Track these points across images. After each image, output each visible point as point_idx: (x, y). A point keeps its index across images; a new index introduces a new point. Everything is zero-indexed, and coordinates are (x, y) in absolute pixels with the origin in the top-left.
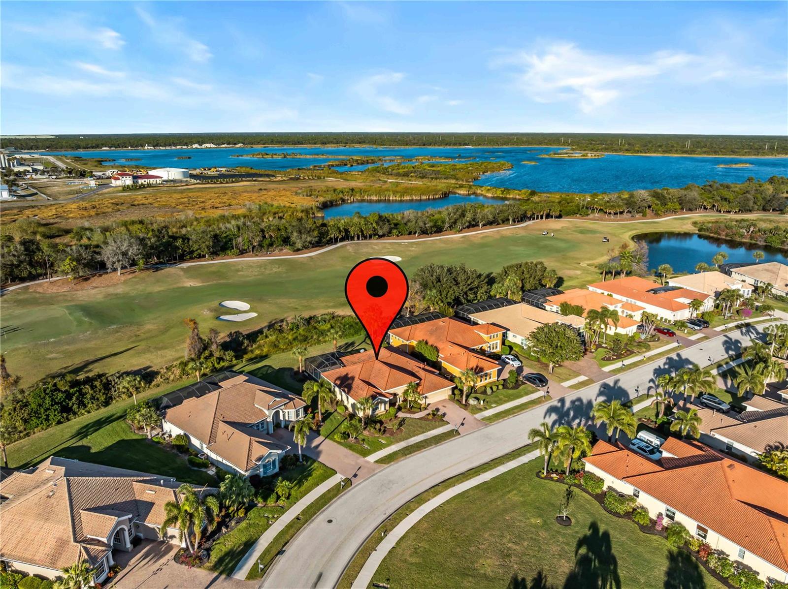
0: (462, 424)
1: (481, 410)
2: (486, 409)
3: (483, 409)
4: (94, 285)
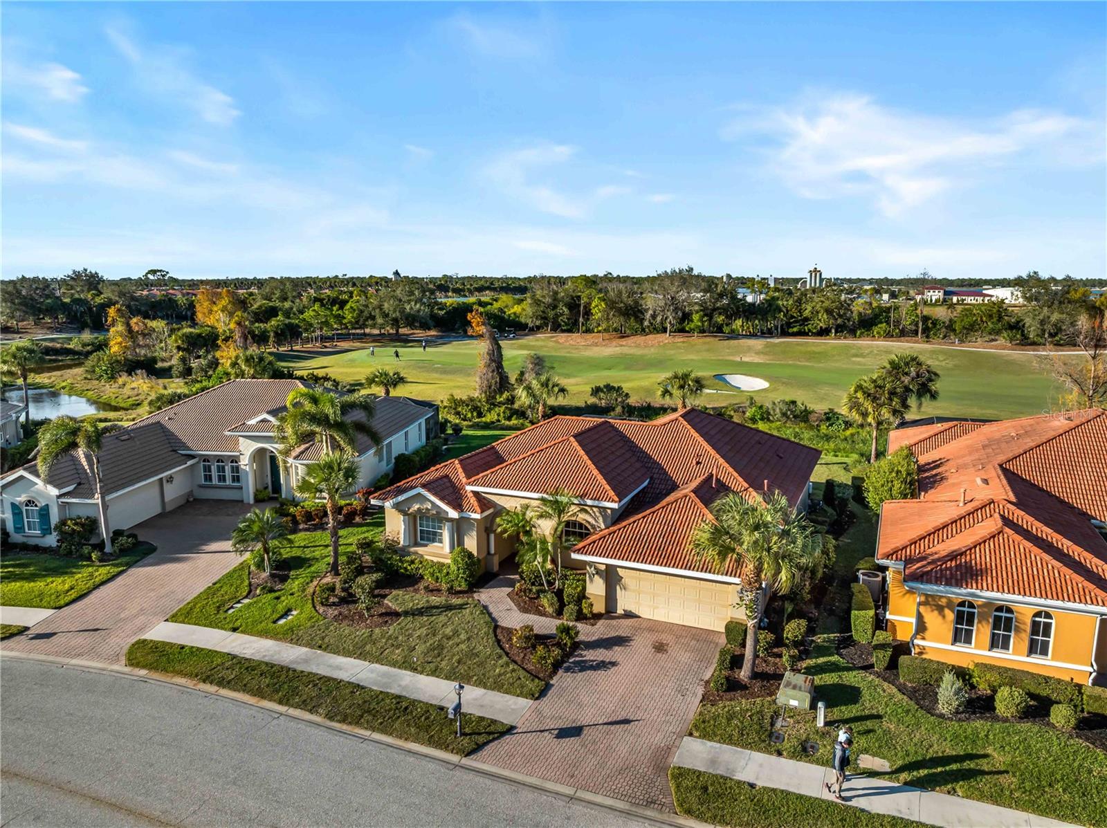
0: (570, 732)
1: (768, 741)
2: (806, 751)
4: (624, 343)
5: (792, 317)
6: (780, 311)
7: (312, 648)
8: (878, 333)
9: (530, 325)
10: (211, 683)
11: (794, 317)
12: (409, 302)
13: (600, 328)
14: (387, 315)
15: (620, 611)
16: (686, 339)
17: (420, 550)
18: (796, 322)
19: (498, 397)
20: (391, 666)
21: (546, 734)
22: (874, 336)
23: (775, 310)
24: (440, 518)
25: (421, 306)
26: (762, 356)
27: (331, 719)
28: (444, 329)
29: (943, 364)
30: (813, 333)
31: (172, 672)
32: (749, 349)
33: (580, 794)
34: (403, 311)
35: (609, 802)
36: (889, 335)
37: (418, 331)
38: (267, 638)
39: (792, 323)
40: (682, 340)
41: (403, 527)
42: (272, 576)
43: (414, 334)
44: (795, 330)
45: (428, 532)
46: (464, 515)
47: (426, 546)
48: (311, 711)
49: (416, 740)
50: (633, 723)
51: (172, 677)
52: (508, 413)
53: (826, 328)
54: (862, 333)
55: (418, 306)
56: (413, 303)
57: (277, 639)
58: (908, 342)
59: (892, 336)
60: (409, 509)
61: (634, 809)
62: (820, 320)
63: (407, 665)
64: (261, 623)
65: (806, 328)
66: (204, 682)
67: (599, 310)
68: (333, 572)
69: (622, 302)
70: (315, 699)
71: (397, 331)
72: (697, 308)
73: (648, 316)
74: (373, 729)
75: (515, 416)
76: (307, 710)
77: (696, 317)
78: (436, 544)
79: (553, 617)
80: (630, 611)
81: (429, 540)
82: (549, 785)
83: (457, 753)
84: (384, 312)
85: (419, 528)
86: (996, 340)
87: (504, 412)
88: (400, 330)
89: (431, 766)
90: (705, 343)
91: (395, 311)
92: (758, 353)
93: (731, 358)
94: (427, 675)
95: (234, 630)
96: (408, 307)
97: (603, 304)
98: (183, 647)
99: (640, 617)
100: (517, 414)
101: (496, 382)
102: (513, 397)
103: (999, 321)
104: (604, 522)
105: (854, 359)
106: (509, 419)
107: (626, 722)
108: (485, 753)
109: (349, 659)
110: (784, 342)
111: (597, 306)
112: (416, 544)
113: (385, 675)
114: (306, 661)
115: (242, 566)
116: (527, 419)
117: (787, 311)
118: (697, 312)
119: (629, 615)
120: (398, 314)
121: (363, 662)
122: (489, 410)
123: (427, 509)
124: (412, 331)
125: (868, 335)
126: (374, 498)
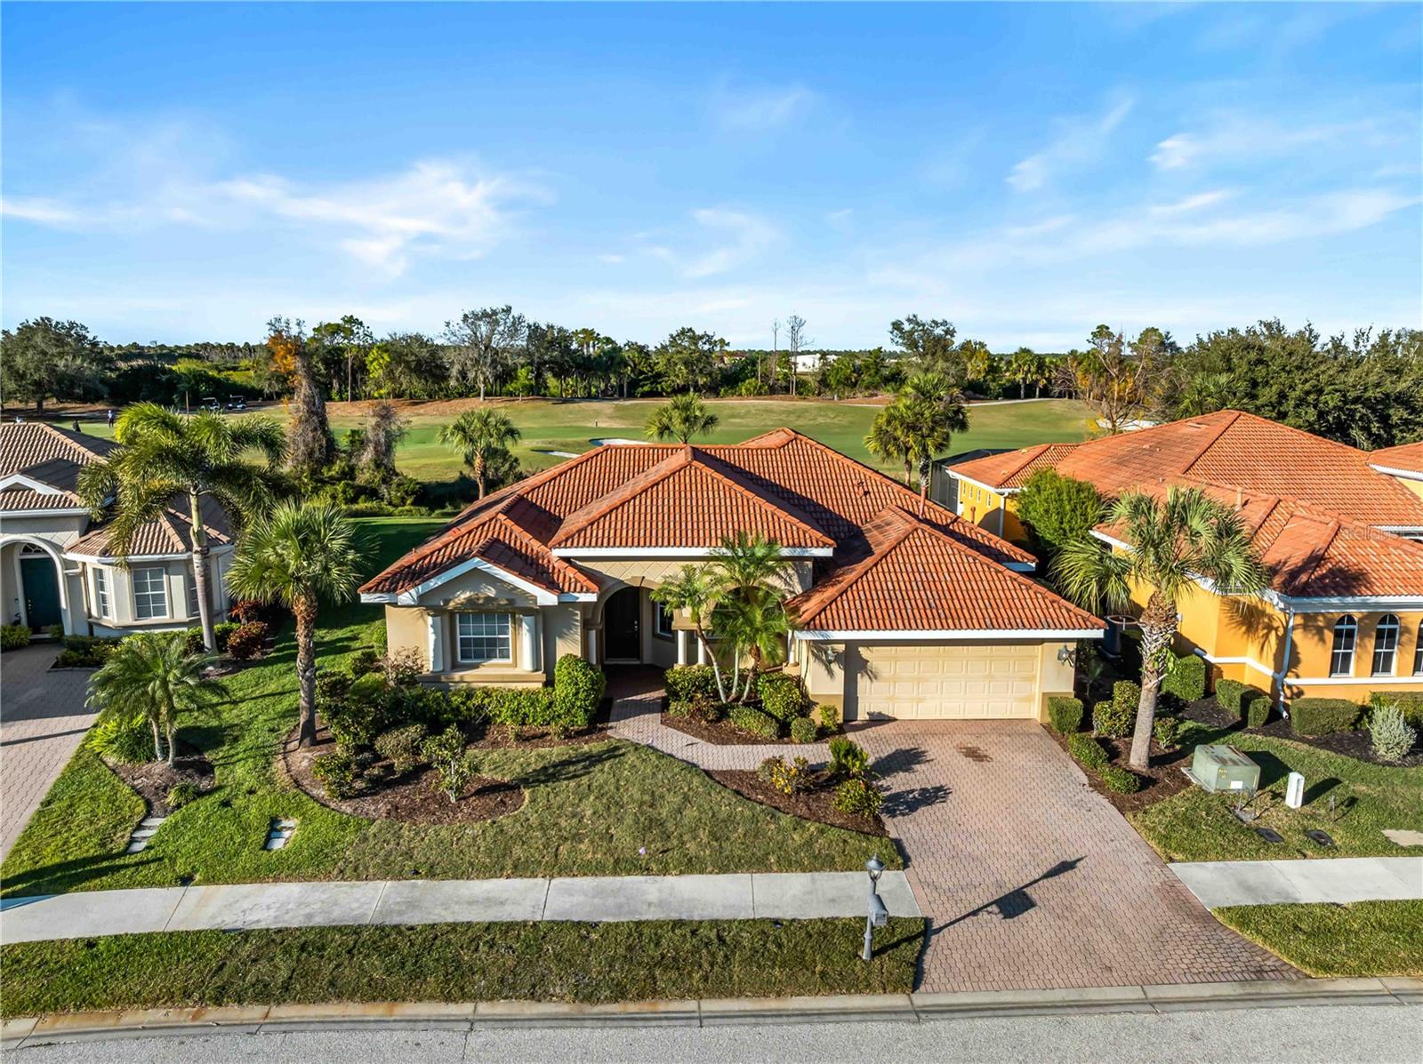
0: (1014, 904)
1: (1268, 842)
2: (1321, 844)
3: (1296, 840)
4: (422, 411)
5: (642, 373)
6: (626, 365)
7: (399, 876)
8: (747, 390)
9: (267, 391)
10: (240, 1001)
11: (644, 373)
12: (61, 355)
13: (382, 392)
14: (22, 377)
15: (862, 716)
16: (508, 404)
17: (469, 675)
18: (645, 379)
19: (324, 470)
20: (594, 874)
21: (984, 916)
22: (740, 395)
23: (619, 364)
24: (514, 608)
25: (83, 361)
26: (618, 421)
27: (589, 998)
28: (119, 401)
29: (836, 421)
30: (667, 393)
31: (110, 1004)
32: (597, 414)
33: (1153, 993)
34: (52, 370)
35: (1206, 991)
36: (759, 393)
37: (73, 405)
38: (276, 880)
39: (641, 380)
40: (503, 405)
41: (432, 637)
42: (177, 765)
43: (67, 409)
44: (646, 389)
45: (478, 642)
46: (566, 599)
47: (476, 666)
48: (532, 996)
49: (801, 990)
50: (1078, 864)
51: (118, 1014)
52: (351, 493)
53: (684, 386)
54: (726, 391)
55: (79, 362)
56: (70, 358)
57: (305, 879)
58: (781, 399)
59: (760, 394)
60: (447, 602)
61: (1249, 990)
62: (677, 376)
63: (624, 865)
64: (237, 854)
65: (659, 386)
66: (218, 1001)
67: (380, 364)
68: (307, 741)
69: (413, 354)
70: (518, 970)
71: (40, 405)
72: (522, 360)
73: (454, 372)
74: (697, 994)
75: (363, 497)
76: (525, 998)
77: (522, 373)
78: (494, 661)
79: (773, 742)
80: (880, 713)
81: (479, 655)
82: (1093, 994)
83: (895, 990)
84: (17, 372)
85: (459, 637)
86: (876, 395)
87: (344, 492)
88: (44, 403)
89: (877, 1028)
90: (535, 408)
91: (37, 369)
92: (611, 417)
93: (582, 424)
94: (681, 873)
95: (186, 880)
96: (61, 363)
97: (386, 356)
98: (91, 944)
99: (895, 720)
100: (366, 494)
101: (321, 446)
102: (352, 469)
103: (876, 373)
104: (802, 582)
105: (733, 420)
106: (354, 500)
107: (1066, 866)
108: (935, 976)
109: (494, 881)
110: (637, 404)
111: (375, 359)
112: (456, 667)
113: (599, 892)
114: (412, 905)
115: (85, 762)
116: (382, 499)
117: (635, 365)
118: (523, 366)
119: (878, 720)
120: (44, 375)
121: (535, 880)
122: (316, 491)
123: (488, 599)
124: (61, 406)
125: (733, 394)
126: (369, 590)
